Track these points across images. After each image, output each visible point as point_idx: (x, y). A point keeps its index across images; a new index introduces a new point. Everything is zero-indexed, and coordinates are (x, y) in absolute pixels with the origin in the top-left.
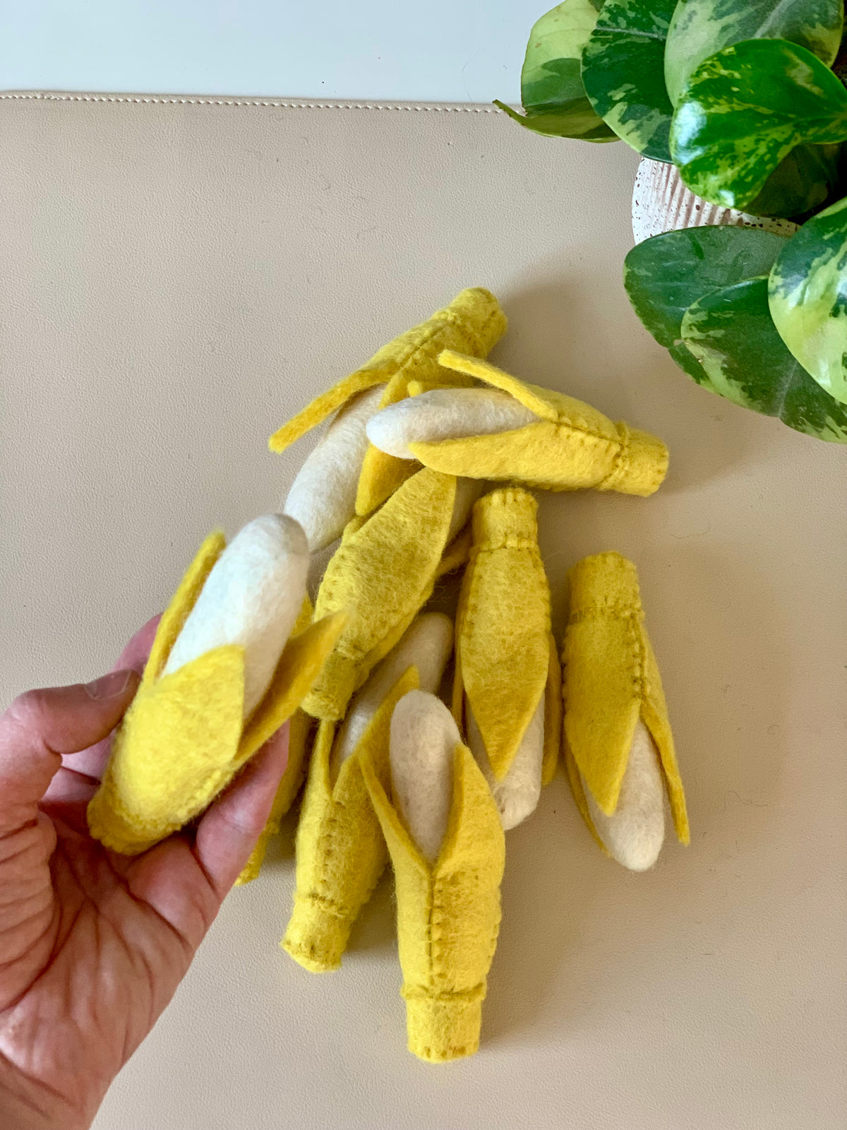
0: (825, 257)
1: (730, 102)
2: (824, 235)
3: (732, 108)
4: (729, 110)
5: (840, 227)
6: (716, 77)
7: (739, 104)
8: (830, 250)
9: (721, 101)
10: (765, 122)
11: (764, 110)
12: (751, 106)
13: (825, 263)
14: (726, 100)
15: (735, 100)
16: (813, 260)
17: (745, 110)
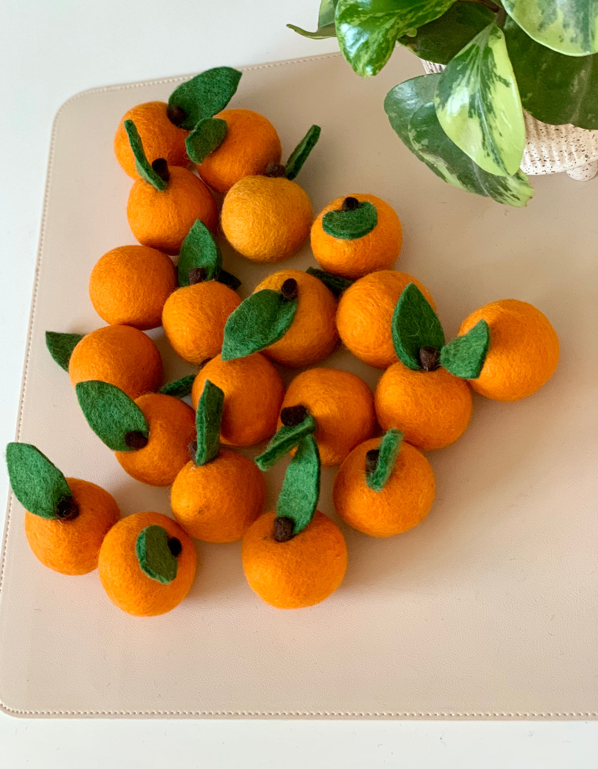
0: (459, 80)
1: (359, 17)
2: (457, 67)
3: (361, 21)
4: (360, 22)
5: (465, 61)
6: (348, 6)
7: (364, 17)
8: (461, 76)
9: (354, 19)
10: (381, 20)
11: (379, 15)
12: (371, 15)
13: (459, 85)
14: (357, 17)
15: (362, 15)
16: (452, 84)
17: (368, 19)
